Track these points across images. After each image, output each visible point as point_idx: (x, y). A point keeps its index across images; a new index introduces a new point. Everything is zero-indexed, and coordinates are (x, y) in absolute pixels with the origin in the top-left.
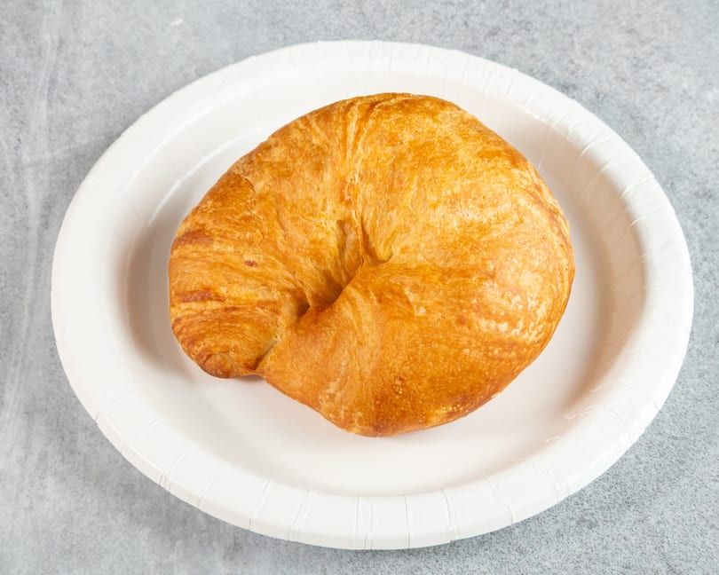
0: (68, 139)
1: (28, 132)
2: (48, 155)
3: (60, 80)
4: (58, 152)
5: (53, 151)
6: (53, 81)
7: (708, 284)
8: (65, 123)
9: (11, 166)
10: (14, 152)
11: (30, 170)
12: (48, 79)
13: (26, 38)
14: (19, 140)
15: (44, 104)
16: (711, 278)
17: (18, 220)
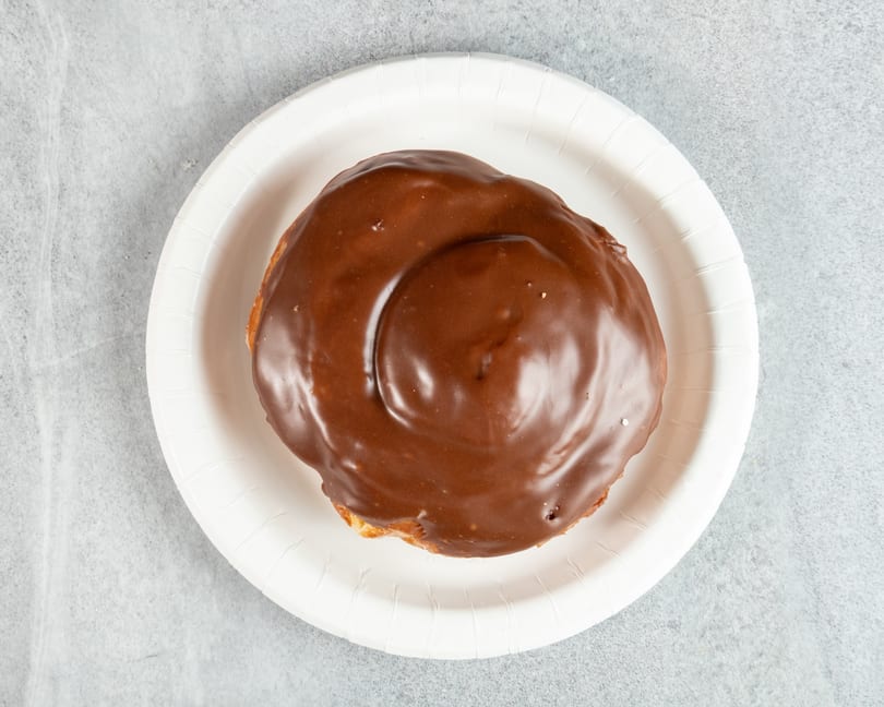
0: (76, 339)
1: (33, 327)
2: (55, 362)
3: (63, 248)
4: (66, 357)
5: (61, 356)
6: (56, 250)
7: (708, 565)
8: (72, 316)
9: (19, 375)
10: (20, 354)
11: (38, 382)
12: (51, 247)
13: (24, 178)
14: (25, 337)
15: (48, 284)
16: (712, 558)
17: (30, 448)
